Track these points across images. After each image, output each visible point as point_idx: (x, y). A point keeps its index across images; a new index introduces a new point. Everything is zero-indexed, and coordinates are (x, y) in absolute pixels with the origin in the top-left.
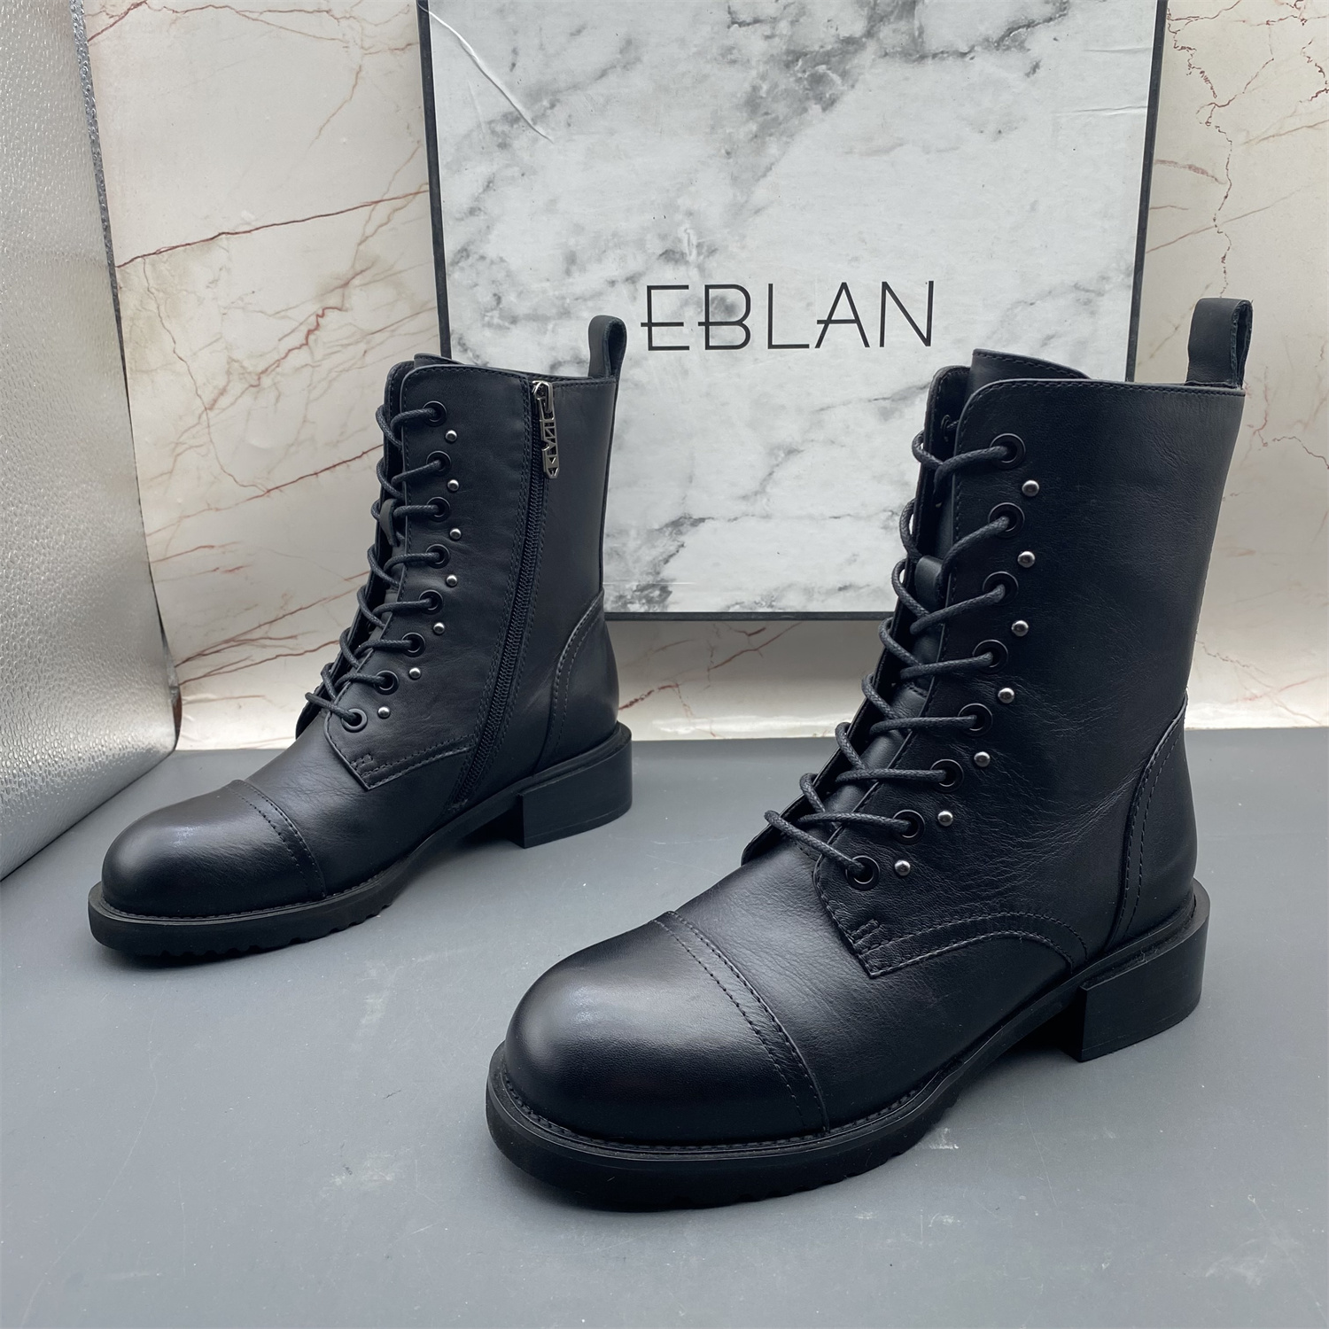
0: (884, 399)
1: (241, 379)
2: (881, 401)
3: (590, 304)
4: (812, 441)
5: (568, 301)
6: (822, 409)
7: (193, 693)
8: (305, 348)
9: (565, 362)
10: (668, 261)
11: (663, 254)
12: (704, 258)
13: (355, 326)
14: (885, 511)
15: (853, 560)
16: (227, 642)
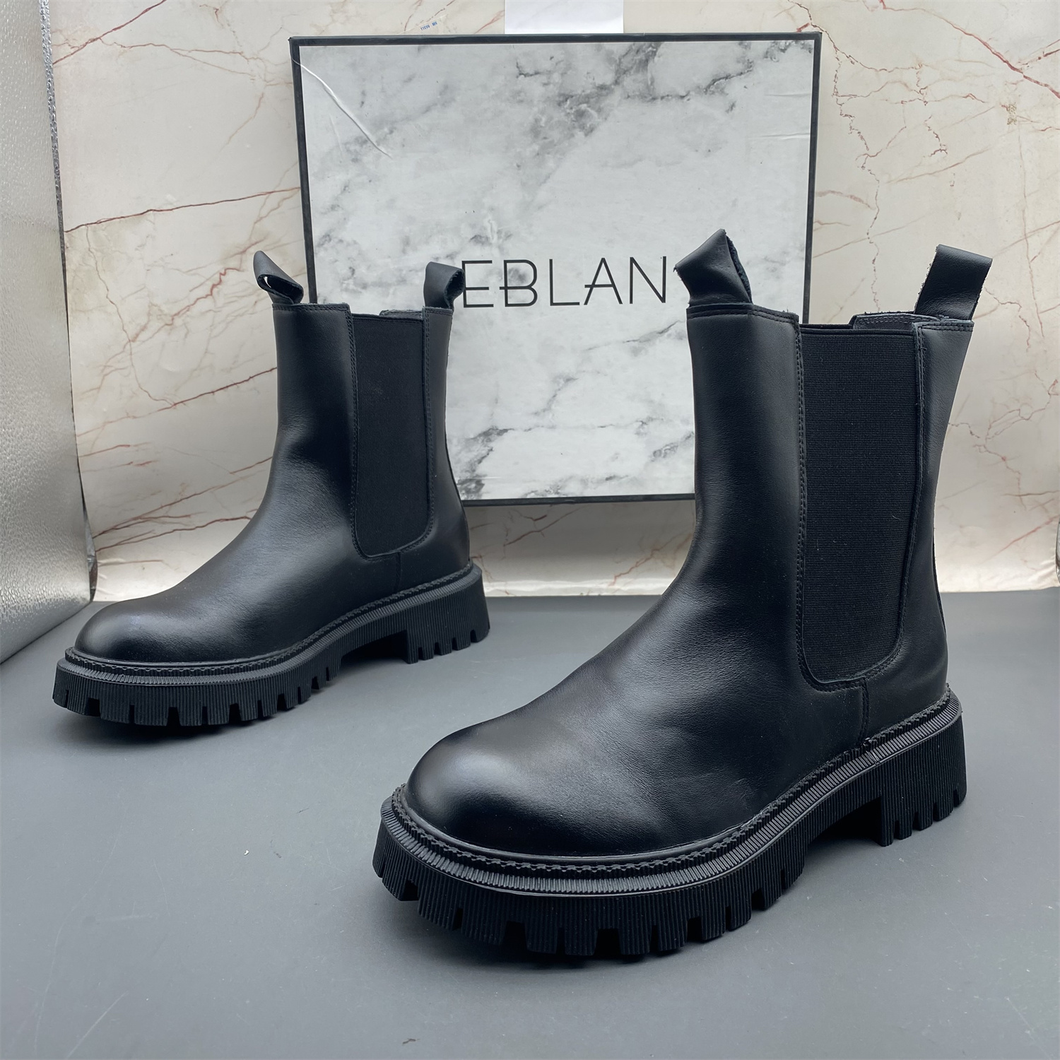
0: (634, 341)
1: (158, 319)
3: (420, 274)
4: (584, 372)
5: (404, 272)
6: (590, 349)
7: (106, 558)
8: (210, 297)
10: (477, 243)
11: (473, 238)
12: (503, 241)
13: (248, 283)
14: (637, 421)
15: (615, 457)
16: (135, 519)
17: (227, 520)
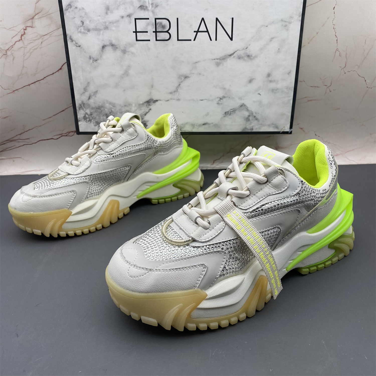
0: (217, 59)
1: (0, 52)
2: (216, 60)
3: (115, 24)
4: (193, 73)
5: (107, 23)
6: (196, 63)
8: (21, 40)
9: (107, 45)
10: (141, 9)
11: (140, 7)
12: (154, 8)
13: (37, 33)
14: (218, 98)
15: (207, 114)
16: (7, 141)
17: (45, 140)
